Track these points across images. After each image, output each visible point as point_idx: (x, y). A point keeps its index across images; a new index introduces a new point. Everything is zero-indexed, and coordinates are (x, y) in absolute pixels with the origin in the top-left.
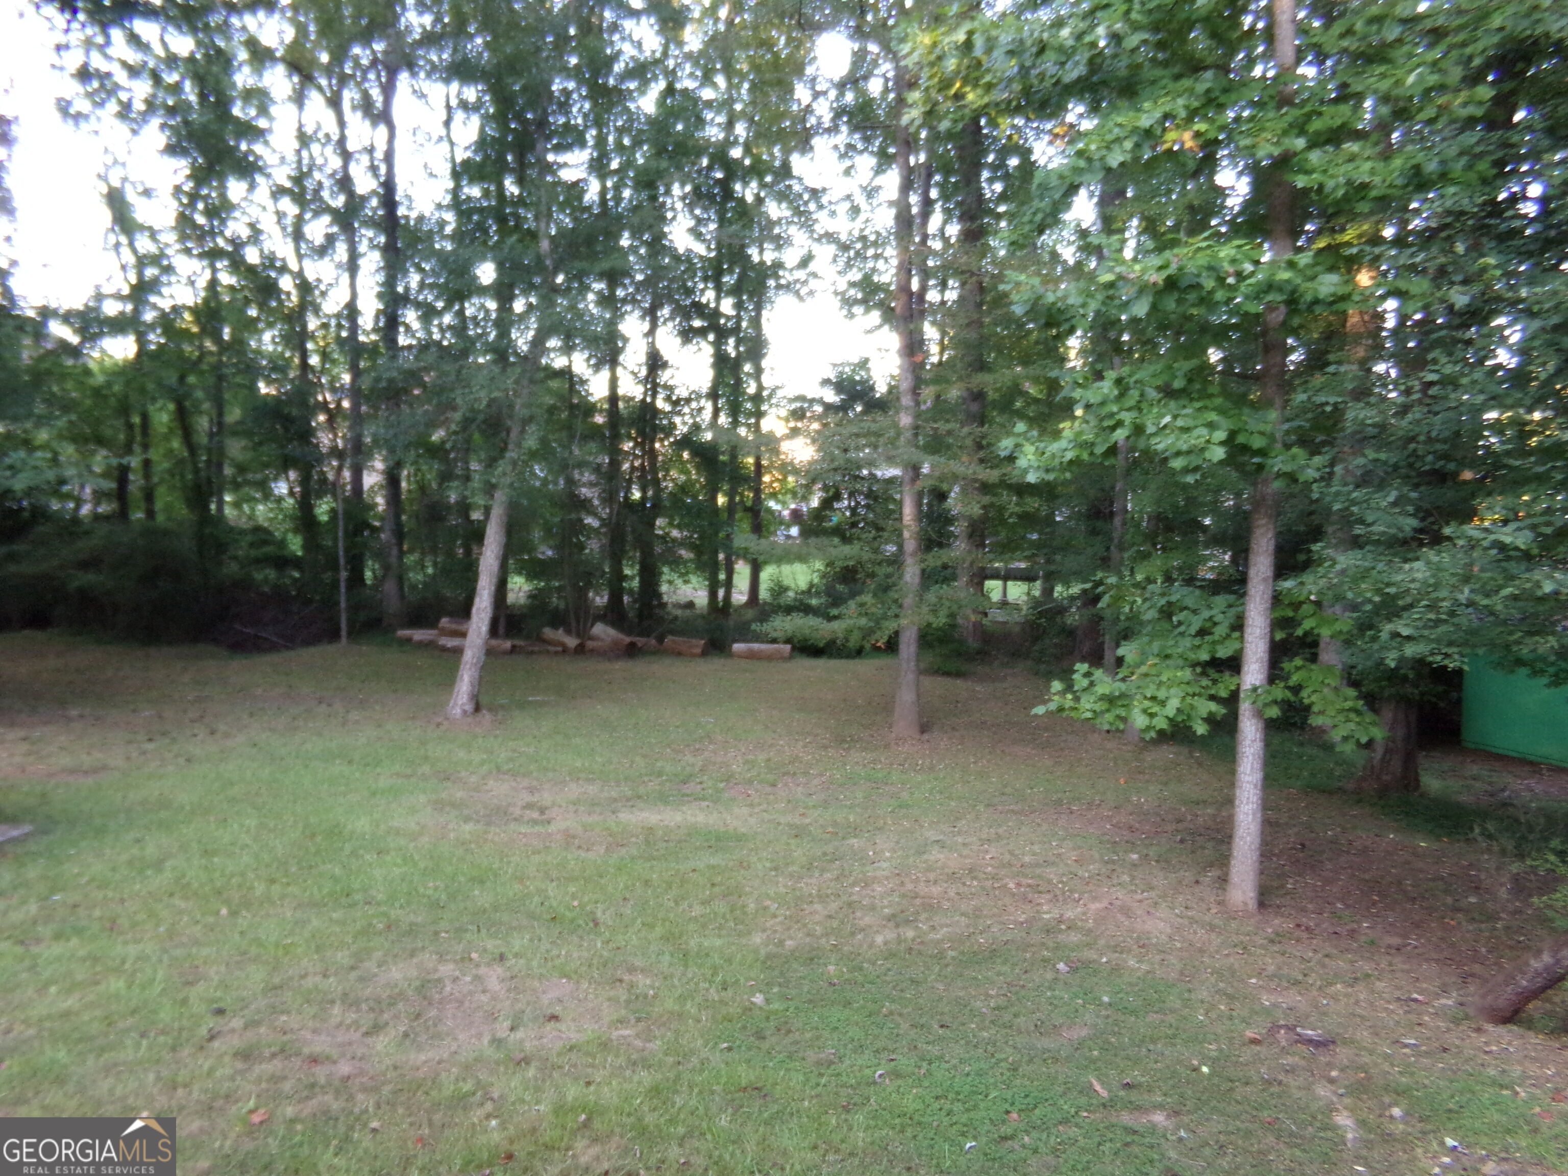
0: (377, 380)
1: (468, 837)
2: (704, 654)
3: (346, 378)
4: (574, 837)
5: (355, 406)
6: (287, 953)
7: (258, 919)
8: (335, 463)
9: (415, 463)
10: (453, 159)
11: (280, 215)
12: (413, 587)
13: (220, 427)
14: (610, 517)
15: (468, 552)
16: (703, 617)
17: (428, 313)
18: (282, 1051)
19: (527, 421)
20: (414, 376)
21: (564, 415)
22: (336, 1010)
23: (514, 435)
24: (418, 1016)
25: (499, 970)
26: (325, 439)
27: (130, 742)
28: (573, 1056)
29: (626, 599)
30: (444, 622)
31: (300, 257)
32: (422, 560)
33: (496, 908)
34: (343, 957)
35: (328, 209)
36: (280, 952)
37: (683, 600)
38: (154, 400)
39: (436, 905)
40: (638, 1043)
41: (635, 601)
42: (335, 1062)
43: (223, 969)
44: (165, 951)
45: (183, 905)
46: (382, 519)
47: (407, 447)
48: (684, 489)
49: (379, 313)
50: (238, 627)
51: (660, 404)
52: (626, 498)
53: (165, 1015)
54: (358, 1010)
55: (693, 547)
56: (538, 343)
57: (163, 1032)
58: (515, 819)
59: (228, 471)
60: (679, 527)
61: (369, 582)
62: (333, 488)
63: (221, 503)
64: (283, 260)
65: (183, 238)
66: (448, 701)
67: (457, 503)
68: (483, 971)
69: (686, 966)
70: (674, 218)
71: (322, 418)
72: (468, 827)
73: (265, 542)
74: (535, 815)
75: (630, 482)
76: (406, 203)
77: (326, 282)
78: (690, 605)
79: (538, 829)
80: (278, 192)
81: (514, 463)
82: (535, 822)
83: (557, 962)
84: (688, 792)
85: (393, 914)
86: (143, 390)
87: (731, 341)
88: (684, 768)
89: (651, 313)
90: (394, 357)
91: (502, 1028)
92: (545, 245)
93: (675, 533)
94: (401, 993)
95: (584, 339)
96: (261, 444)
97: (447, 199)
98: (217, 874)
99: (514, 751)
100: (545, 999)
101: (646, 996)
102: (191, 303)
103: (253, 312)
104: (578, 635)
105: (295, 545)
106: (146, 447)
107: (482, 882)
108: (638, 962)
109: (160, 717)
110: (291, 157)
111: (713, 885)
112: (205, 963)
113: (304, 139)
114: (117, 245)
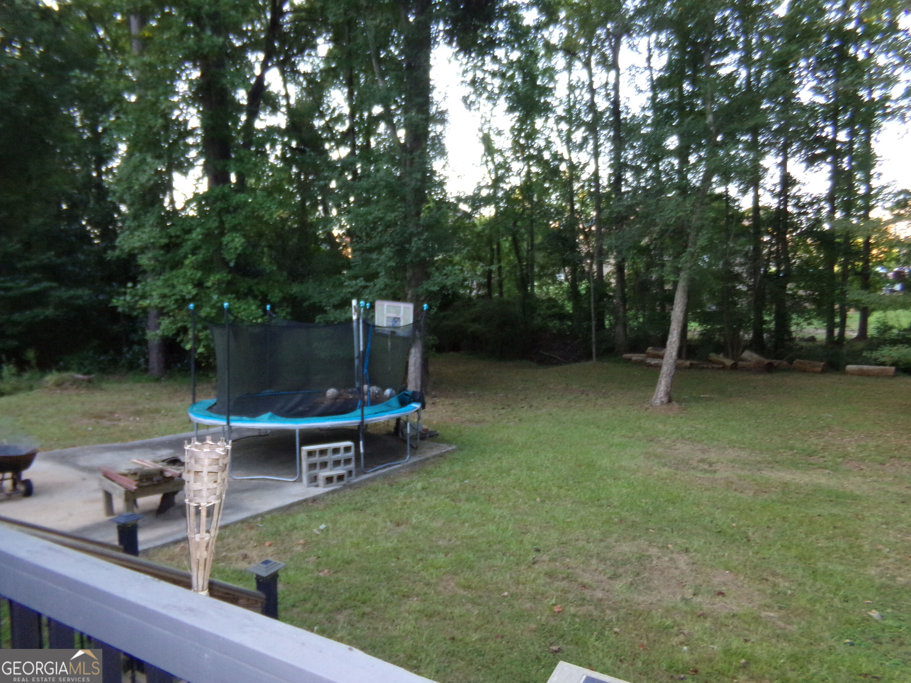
0: (611, 213)
1: (665, 475)
2: (824, 371)
3: (594, 214)
4: (732, 483)
5: (599, 229)
6: (569, 526)
7: (554, 506)
8: (589, 261)
9: (633, 258)
10: (652, 78)
11: (560, 131)
12: (632, 329)
13: (532, 246)
14: (754, 285)
15: (663, 308)
16: (822, 347)
17: (638, 171)
18: (568, 577)
19: (699, 229)
20: (631, 208)
21: (723, 223)
22: (594, 561)
23: (691, 238)
24: (638, 574)
25: (686, 557)
26: (584, 249)
27: (494, 409)
28: (736, 621)
29: (765, 336)
30: (650, 349)
31: (570, 152)
32: (636, 314)
33: (683, 520)
34: (596, 533)
35: (584, 123)
36: (565, 526)
37: (807, 336)
38: (503, 236)
39: (646, 513)
40: (781, 624)
41: (772, 337)
42: (594, 590)
43: (538, 529)
44: (512, 515)
45: (519, 493)
46: (614, 291)
47: (629, 249)
48: (806, 262)
49: (610, 175)
50: (541, 351)
51: (790, 209)
52: (766, 272)
53: (513, 547)
54: (605, 564)
55: (814, 301)
56: (707, 180)
57: (512, 555)
58: (693, 468)
59: (536, 270)
60: (803, 288)
61: (607, 327)
62: (588, 275)
63: (533, 286)
64: (562, 154)
65: (515, 152)
66: (652, 396)
67: (657, 280)
68: (675, 556)
69: (815, 580)
70: (800, 83)
71: (581, 237)
72: (665, 470)
73: (554, 306)
74: (706, 467)
75: (768, 261)
76: (625, 111)
77: (583, 163)
78: (812, 339)
79: (708, 475)
80: (559, 119)
81: (692, 255)
82: (706, 471)
83: (722, 559)
84: (813, 462)
85: (623, 514)
86: (498, 231)
87: (846, 160)
88: (809, 446)
89: (784, 150)
90: (620, 200)
91: (688, 593)
92: (710, 118)
93: (801, 292)
94: (628, 559)
95: (737, 173)
96: (551, 253)
97: (648, 104)
98: (535, 480)
99: (692, 427)
100: (716, 581)
101: (785, 594)
102: (519, 185)
103: (547, 185)
104: (733, 358)
105: (569, 307)
106: (499, 261)
107: (674, 503)
108: (779, 570)
109: (507, 397)
110: (565, 99)
111: (835, 527)
112: (530, 524)
113: (571, 88)
114: (487, 161)
